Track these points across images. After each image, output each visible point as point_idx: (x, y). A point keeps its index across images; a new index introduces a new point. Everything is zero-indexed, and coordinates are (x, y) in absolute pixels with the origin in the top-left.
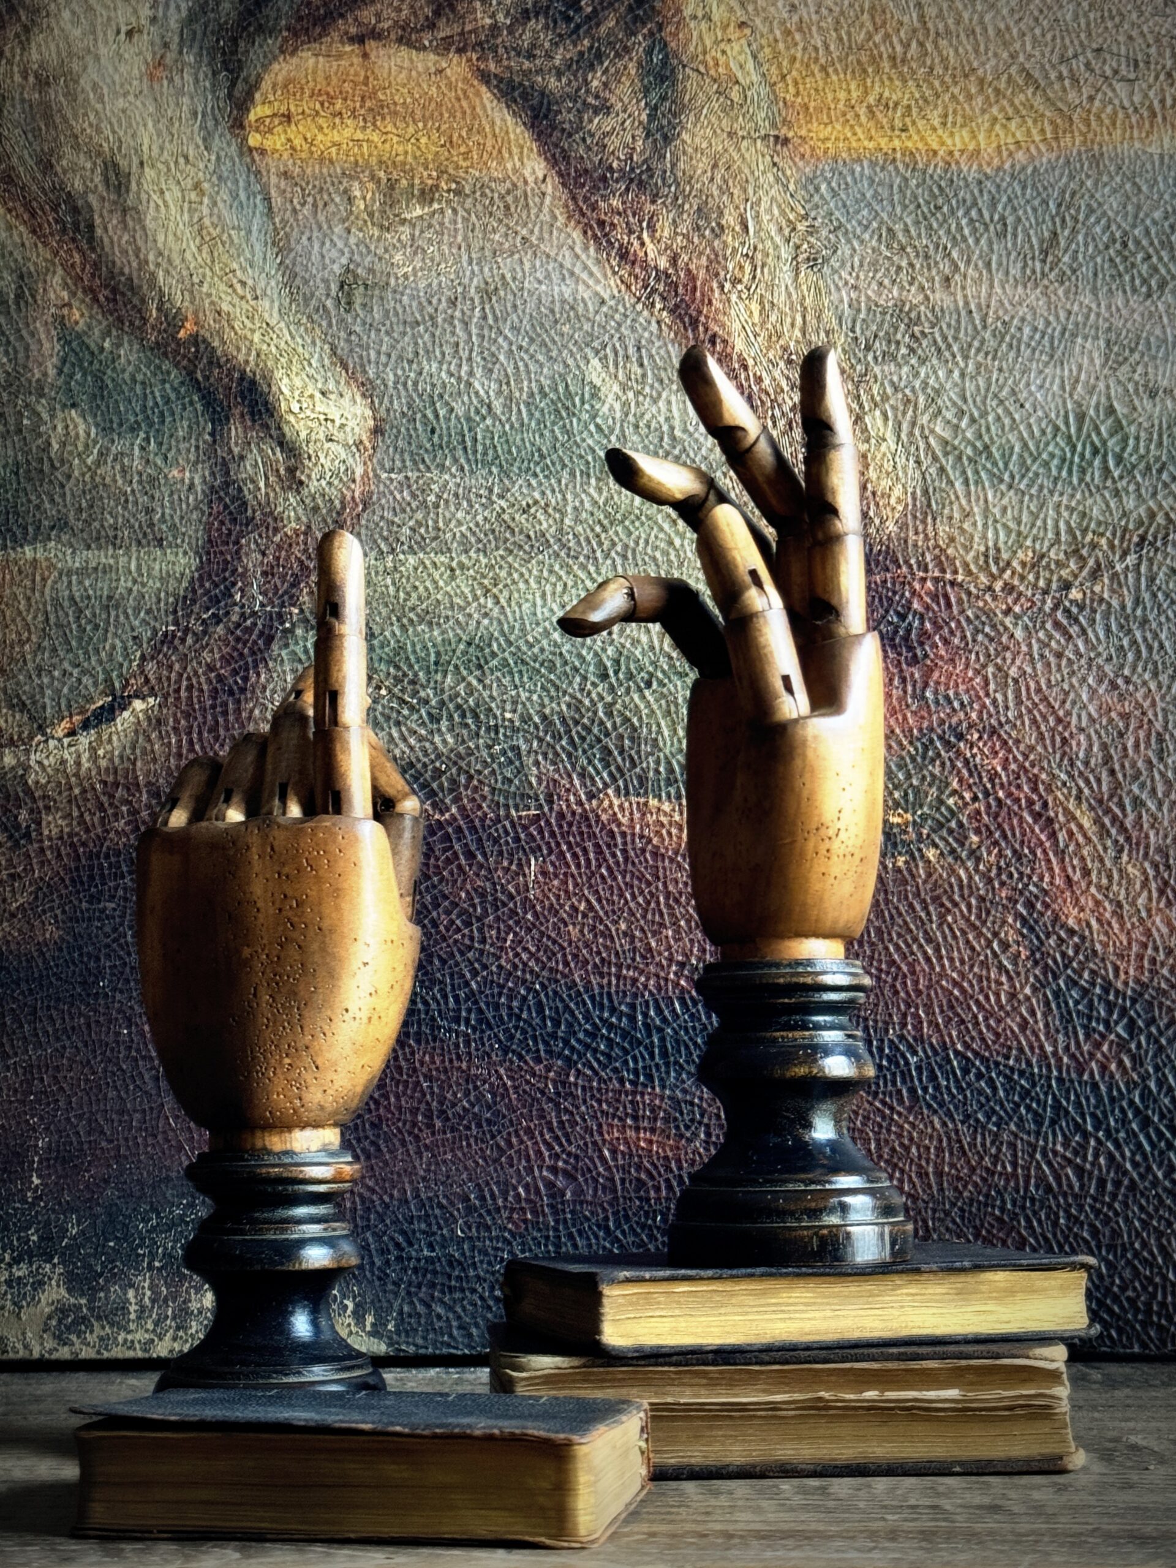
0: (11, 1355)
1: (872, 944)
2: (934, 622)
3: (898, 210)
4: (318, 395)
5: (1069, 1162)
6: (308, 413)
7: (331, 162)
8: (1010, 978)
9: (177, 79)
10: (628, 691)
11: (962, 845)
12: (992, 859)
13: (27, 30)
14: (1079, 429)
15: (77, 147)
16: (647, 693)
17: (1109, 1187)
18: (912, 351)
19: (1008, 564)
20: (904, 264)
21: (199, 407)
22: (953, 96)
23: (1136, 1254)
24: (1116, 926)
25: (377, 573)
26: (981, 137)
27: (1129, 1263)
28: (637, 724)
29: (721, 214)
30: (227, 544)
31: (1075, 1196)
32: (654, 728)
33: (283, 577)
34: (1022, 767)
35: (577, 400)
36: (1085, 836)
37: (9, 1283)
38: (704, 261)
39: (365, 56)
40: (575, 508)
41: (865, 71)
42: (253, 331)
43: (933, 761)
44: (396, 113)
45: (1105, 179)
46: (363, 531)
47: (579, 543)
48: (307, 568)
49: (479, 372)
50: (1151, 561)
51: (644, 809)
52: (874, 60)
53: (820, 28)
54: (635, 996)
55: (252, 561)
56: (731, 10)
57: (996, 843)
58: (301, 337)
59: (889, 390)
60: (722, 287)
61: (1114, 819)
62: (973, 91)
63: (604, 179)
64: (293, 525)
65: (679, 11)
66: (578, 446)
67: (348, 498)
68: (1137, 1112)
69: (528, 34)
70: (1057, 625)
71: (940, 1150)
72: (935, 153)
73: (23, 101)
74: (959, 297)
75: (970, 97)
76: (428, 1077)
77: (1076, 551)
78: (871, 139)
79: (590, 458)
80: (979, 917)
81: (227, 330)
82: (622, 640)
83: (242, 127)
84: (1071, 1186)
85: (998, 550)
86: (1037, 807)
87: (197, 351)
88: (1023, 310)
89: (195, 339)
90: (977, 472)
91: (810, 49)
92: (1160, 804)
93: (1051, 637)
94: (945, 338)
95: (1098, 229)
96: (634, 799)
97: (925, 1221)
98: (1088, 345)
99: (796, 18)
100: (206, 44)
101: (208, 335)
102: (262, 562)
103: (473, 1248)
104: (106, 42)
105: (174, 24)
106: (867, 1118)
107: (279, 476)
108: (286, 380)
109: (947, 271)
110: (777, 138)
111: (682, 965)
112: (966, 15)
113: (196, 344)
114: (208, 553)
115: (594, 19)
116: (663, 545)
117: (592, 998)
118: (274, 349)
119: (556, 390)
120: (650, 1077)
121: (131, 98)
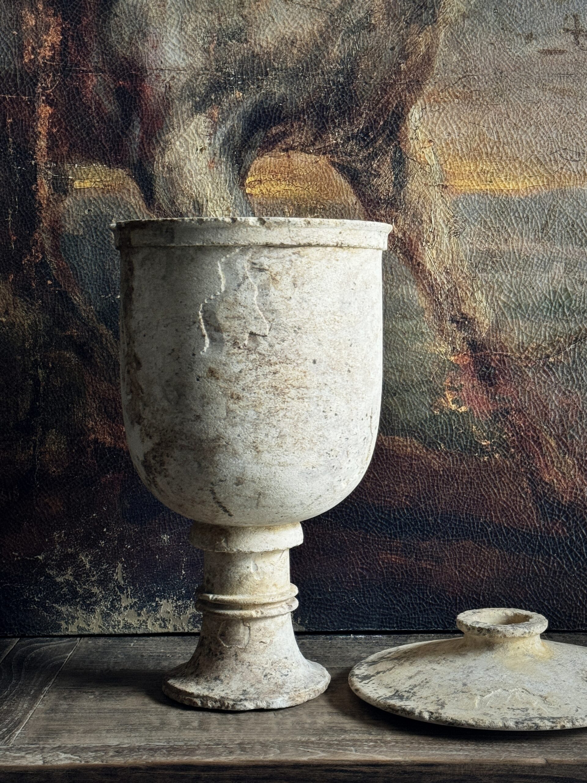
0: (178, 631)
1: (475, 488)
2: (499, 371)
3: (488, 213)
5: (544, 565)
7: (277, 198)
8: (524, 500)
9: (219, 167)
10: (387, 397)
11: (508, 452)
12: (519, 458)
13: (163, 150)
14: (554, 297)
15: (183, 195)
16: (394, 398)
17: (558, 574)
18: (492, 267)
19: (527, 348)
20: (490, 234)
22: (510, 168)
23: (566, 597)
24: (563, 481)
26: (520, 184)
27: (563, 599)
28: (391, 409)
29: (422, 216)
31: (546, 577)
32: (397, 410)
34: (530, 424)
36: (552, 448)
37: (176, 607)
38: (415, 234)
39: (289, 157)
41: (476, 159)
43: (498, 422)
44: (300, 179)
45: (566, 200)
50: (579, 347)
51: (393, 440)
52: (480, 155)
53: (459, 142)
54: (390, 507)
56: (426, 135)
57: (520, 452)
59: (484, 283)
60: (422, 244)
61: (563, 442)
62: (517, 166)
63: (378, 203)
65: (406, 136)
68: (568, 547)
69: (349, 147)
70: (544, 371)
71: (498, 561)
72: (502, 190)
73: (163, 177)
74: (511, 247)
75: (516, 169)
76: (318, 537)
77: (552, 343)
78: (478, 185)
80: (513, 478)
83: (244, 186)
84: (544, 573)
85: (523, 343)
86: (535, 439)
88: (534, 252)
90: (516, 314)
91: (456, 151)
92: (580, 437)
93: (542, 376)
94: (505, 263)
95: (563, 220)
96: (390, 437)
97: (492, 586)
98: (558, 265)
99: (450, 138)
100: (230, 153)
103: (334, 595)
104: (193, 154)
105: (217, 146)
106: (472, 550)
109: (506, 237)
110: (443, 185)
112: (515, 136)
115: (374, 140)
117: (375, 508)
120: (396, 536)
121: (203, 175)
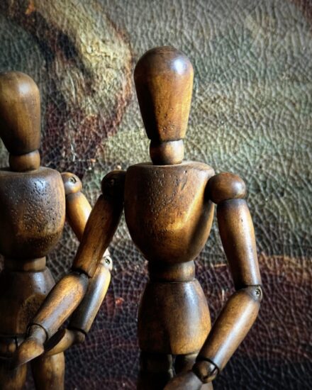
4: (101, 43)
6: (96, 53)
10: (271, 198)
16: (282, 199)
21: (38, 52)
25: (136, 139)
28: (276, 215)
30: (57, 125)
32: (286, 218)
33: (87, 143)
35: (240, 39)
40: (240, 99)
42: (65, 8)
46: (128, 116)
47: (242, 118)
48: (99, 137)
49: (186, 26)
51: (282, 262)
54: (280, 362)
55: (70, 135)
58: (91, 11)
64: (91, 114)
66: (241, 65)
67: (119, 99)
79: (247, 71)
81: (51, 8)
82: (267, 171)
87: (36, 21)
89: (34, 14)
96: (276, 257)
101: (41, 12)
102: (75, 136)
107: (82, 88)
108: (83, 35)
111: (304, 346)
113: (35, 17)
114: (47, 131)
116: (288, 118)
118: (76, 18)
119: (228, 34)
